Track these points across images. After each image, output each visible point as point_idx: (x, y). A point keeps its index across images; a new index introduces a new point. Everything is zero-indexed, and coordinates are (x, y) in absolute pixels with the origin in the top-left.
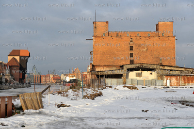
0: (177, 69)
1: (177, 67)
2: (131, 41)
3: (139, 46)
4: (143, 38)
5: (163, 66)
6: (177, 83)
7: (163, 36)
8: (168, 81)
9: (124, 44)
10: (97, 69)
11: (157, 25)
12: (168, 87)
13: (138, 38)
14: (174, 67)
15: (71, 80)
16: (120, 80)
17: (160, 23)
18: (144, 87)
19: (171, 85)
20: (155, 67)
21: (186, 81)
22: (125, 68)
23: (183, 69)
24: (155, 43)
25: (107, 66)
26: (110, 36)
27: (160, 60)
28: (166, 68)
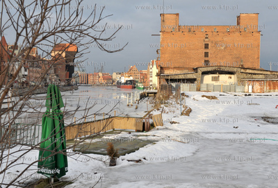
0: (261, 72)
1: (261, 70)
2: (207, 38)
3: (216, 43)
4: (220, 34)
5: (244, 69)
6: (261, 89)
7: (245, 31)
8: (250, 87)
9: (197, 41)
10: (167, 72)
11: (239, 17)
12: (250, 95)
13: (215, 33)
14: (258, 70)
15: (127, 81)
16: (194, 85)
17: (242, 15)
18: (222, 93)
19: (253, 92)
20: (235, 70)
21: (272, 87)
22: (200, 71)
23: (269, 73)
24: (236, 39)
25: (178, 68)
26: (181, 32)
27: (241, 61)
28: (248, 71)
